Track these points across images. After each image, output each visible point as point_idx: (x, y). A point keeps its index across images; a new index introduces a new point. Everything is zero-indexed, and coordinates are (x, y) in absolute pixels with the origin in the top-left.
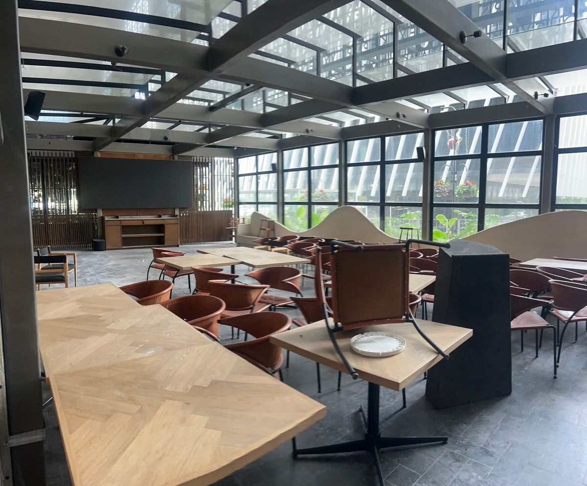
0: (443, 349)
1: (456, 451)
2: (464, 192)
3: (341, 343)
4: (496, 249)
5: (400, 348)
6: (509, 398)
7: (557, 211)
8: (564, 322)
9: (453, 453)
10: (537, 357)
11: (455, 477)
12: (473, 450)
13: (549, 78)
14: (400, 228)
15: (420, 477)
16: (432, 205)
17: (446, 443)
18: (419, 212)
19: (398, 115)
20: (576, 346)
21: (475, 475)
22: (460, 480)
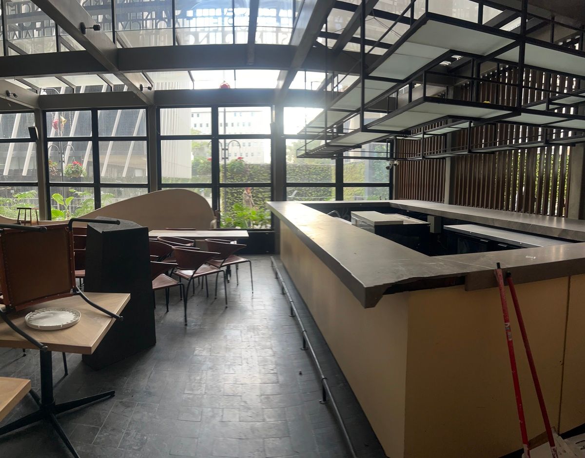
0: (115, 313)
1: (124, 400)
2: (73, 172)
3: (17, 322)
4: (135, 223)
5: (77, 319)
6: (155, 348)
7: (163, 189)
8: (187, 279)
9: (121, 402)
10: (168, 311)
11: (130, 420)
12: (138, 395)
13: (150, 74)
14: (18, 208)
15: (100, 429)
16: (49, 185)
17: (114, 396)
18: (34, 191)
19: (8, 94)
20: (194, 298)
21: (146, 413)
22: (134, 421)
